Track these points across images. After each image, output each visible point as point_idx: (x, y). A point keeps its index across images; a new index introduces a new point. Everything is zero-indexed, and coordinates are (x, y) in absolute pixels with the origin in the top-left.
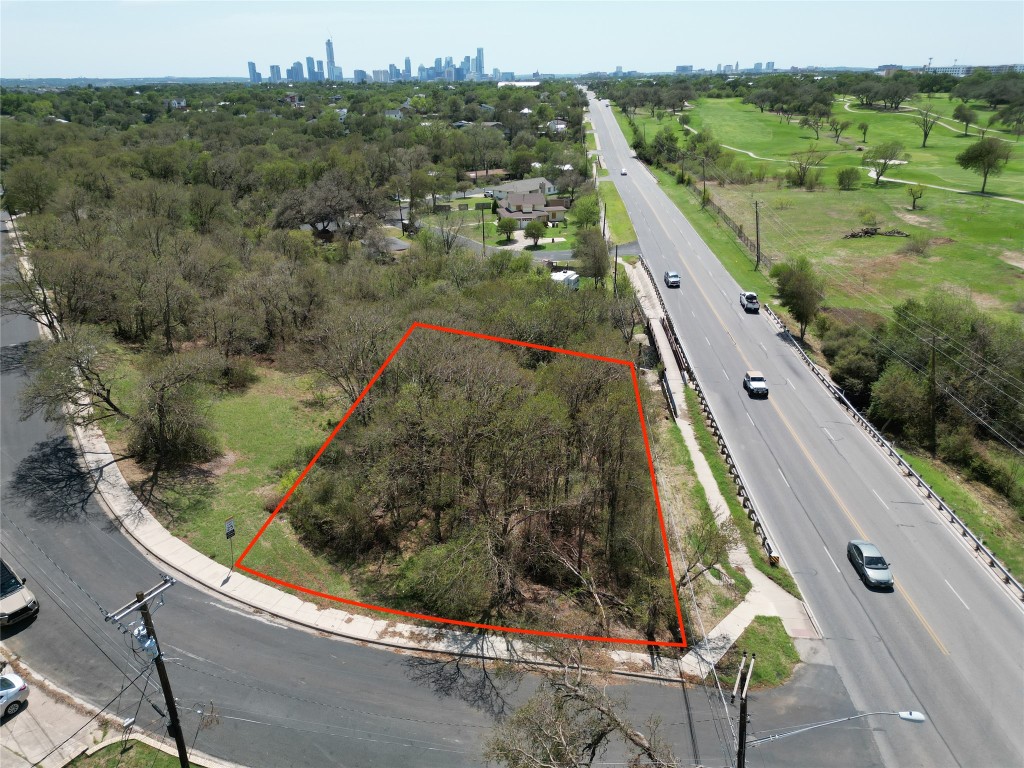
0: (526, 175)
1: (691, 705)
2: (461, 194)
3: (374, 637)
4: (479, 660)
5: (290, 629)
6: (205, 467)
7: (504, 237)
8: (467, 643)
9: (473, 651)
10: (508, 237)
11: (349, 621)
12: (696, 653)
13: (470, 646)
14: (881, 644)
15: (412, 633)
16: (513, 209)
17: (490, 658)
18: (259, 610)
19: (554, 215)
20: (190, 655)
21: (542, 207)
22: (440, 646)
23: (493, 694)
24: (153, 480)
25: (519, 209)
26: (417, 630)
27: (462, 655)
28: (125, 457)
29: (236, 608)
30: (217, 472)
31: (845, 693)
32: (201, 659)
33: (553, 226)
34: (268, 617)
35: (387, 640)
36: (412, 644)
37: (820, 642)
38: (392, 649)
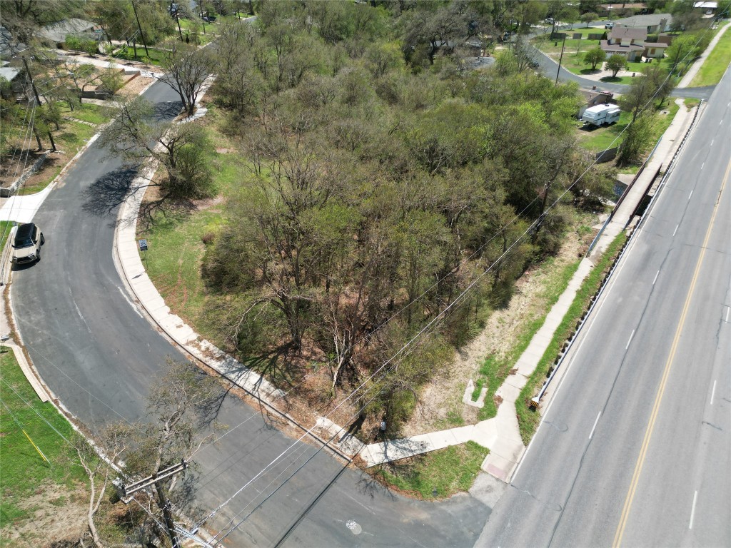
0: (657, 10)
1: (339, 481)
2: (585, 24)
3: (182, 342)
4: (231, 383)
5: (144, 319)
6: (195, 202)
7: (590, 66)
8: (234, 369)
9: (232, 376)
10: (594, 67)
11: (179, 327)
12: (386, 446)
13: (233, 372)
14: (558, 514)
15: (208, 349)
16: (613, 41)
17: (238, 386)
18: (138, 301)
19: (653, 51)
20: (80, 314)
21: (642, 43)
22: (215, 365)
23: (216, 408)
24: (158, 203)
25: (618, 42)
26: (212, 348)
27: (223, 376)
28: (156, 185)
29: (128, 295)
30: (200, 208)
31: (477, 536)
32: (82, 318)
33: (646, 62)
34: (140, 307)
35: (190, 348)
36: (200, 356)
37: (501, 486)
38: (188, 354)
